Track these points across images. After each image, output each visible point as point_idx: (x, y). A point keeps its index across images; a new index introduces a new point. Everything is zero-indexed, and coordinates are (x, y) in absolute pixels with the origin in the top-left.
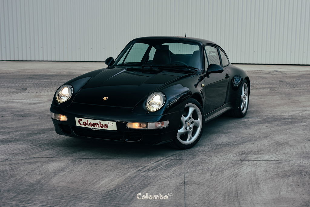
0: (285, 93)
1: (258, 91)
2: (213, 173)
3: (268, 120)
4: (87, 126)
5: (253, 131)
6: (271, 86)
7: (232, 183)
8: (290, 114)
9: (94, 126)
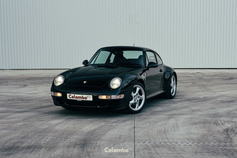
0: (202, 85)
1: (184, 84)
2: (152, 123)
3: (189, 100)
4: (74, 99)
5: (179, 105)
6: (193, 81)
7: (162, 127)
8: (204, 96)
9: (79, 98)
